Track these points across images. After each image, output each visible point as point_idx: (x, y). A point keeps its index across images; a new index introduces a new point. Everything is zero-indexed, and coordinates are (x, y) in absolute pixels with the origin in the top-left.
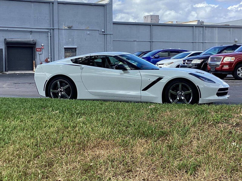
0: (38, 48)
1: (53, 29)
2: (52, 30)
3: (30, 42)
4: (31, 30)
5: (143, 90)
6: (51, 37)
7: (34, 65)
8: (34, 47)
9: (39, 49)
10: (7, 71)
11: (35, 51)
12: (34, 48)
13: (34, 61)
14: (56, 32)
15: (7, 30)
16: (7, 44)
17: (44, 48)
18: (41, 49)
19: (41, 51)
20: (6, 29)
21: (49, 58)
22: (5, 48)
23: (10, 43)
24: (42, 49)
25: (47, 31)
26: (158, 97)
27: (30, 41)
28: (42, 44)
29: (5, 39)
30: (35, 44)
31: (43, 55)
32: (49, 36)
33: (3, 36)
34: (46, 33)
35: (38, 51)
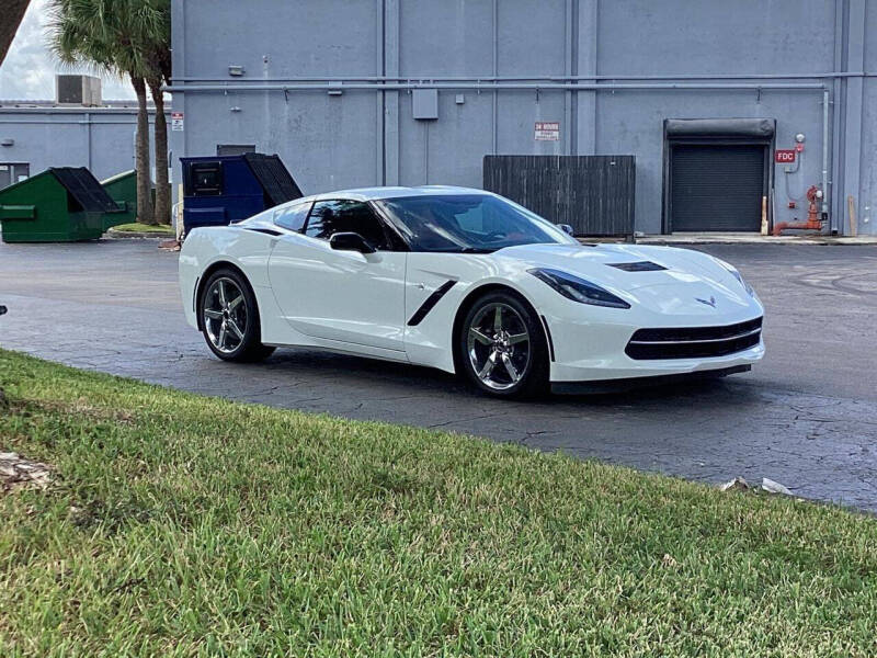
0: (782, 152)
1: (844, 78)
2: (838, 82)
3: (753, 130)
4: (756, 85)
6: (832, 107)
7: (764, 213)
8: (768, 146)
9: (788, 152)
10: (666, 231)
11: (771, 161)
12: (766, 150)
13: (765, 198)
14: (855, 87)
15: (675, 88)
16: (670, 140)
17: (804, 151)
18: (793, 152)
19: (793, 161)
20: (671, 85)
21: (821, 184)
22: (664, 152)
23: (684, 134)
24: (796, 155)
25: (821, 85)
27: (754, 125)
28: (800, 136)
29: (665, 122)
30: (770, 136)
31: (801, 175)
32: (826, 105)
33: (659, 112)
34: (813, 93)
35: (782, 161)
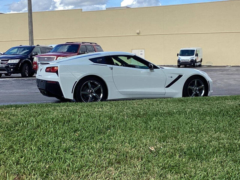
5: (166, 87)
26: (178, 93)
